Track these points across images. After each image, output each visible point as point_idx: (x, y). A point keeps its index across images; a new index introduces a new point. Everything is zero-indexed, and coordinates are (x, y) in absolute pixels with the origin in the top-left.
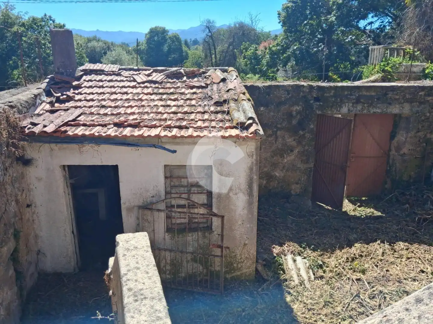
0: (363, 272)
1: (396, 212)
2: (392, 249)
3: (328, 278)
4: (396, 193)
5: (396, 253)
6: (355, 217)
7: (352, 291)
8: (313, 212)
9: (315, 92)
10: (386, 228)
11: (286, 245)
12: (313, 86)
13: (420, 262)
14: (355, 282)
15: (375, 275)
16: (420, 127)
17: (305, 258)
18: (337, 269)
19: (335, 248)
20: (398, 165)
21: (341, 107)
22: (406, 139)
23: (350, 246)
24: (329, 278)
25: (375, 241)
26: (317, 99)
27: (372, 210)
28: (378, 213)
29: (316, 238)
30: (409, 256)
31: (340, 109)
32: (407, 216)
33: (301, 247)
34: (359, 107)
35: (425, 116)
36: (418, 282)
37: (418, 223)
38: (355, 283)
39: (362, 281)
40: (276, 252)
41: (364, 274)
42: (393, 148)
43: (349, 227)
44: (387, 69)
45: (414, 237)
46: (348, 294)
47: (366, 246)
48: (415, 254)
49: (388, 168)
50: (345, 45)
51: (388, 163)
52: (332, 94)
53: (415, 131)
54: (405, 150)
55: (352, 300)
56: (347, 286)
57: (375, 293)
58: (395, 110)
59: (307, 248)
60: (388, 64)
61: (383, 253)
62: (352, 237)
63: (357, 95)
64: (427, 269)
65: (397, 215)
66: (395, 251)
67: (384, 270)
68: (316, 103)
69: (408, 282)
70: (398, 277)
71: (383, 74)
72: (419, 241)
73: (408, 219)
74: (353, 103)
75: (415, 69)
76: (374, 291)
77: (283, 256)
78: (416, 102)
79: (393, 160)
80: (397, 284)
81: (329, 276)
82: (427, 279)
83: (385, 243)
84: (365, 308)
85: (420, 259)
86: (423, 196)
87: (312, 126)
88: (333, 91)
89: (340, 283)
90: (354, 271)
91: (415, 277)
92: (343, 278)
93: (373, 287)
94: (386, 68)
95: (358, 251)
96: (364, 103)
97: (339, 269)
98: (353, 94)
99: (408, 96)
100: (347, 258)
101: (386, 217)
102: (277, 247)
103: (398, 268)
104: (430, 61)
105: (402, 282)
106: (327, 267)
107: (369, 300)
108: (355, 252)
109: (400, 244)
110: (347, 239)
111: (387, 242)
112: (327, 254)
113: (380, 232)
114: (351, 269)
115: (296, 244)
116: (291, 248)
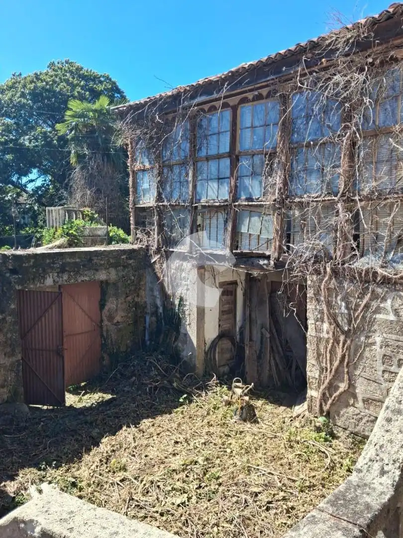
0: (124, 469)
1: (125, 389)
2: (140, 431)
3: (89, 495)
4: (119, 367)
5: (145, 434)
6: (85, 409)
7: (123, 497)
8: (34, 418)
9: (11, 263)
10: (124, 410)
11: (21, 475)
12: (6, 255)
13: (170, 434)
14: (121, 484)
15: (137, 466)
16: (128, 292)
17: (50, 483)
18: (93, 479)
19: (81, 454)
20: (113, 335)
21: (44, 278)
22: (117, 306)
23: (97, 444)
24: (91, 494)
25: (121, 428)
26: (14, 271)
27: (100, 394)
28: (108, 397)
29: (53, 450)
30: (158, 432)
31: (44, 281)
32: (138, 390)
33: (40, 469)
34: (65, 277)
35: (130, 280)
36: (179, 455)
37: (150, 394)
38: (121, 486)
39: (127, 480)
40: (13, 490)
41: (126, 470)
42: (105, 318)
43: (86, 423)
44: (72, 233)
45: (153, 410)
46: (120, 503)
47: (114, 437)
48: (163, 428)
49: (103, 342)
50: (5, 204)
51: (102, 336)
52: (31, 263)
53: (124, 296)
54: (118, 318)
55: (128, 508)
56: (114, 494)
57: (147, 486)
58: (102, 276)
59: (48, 468)
60: (72, 227)
61: (134, 438)
62: (95, 432)
63: (61, 263)
64: (180, 438)
65: (128, 392)
66: (144, 432)
67: (143, 456)
68: (14, 276)
69: (170, 460)
70: (159, 458)
71: (68, 238)
72: (159, 413)
73: (140, 392)
74: (58, 273)
75: (99, 233)
76: (145, 485)
77: (23, 492)
78: (120, 266)
79: (107, 331)
80: (162, 466)
81: (90, 491)
82: (184, 448)
83: (130, 427)
84: (145, 510)
85: (168, 430)
86: (145, 364)
87: (13, 306)
88: (32, 260)
89: (104, 495)
90: (114, 472)
91: (174, 451)
92: (105, 486)
93: (142, 481)
94: (70, 232)
95: (109, 447)
96: (70, 272)
97: (96, 477)
98: (56, 262)
99: (112, 261)
100: (101, 461)
101: (120, 398)
102: (8, 483)
103: (155, 449)
104: (111, 224)
105: (165, 462)
106: (81, 482)
107: (144, 499)
108: (106, 449)
109: (144, 423)
110: (90, 437)
111: (133, 425)
112: (74, 465)
113: (120, 417)
114: (109, 471)
115: (32, 469)
116: (28, 476)
